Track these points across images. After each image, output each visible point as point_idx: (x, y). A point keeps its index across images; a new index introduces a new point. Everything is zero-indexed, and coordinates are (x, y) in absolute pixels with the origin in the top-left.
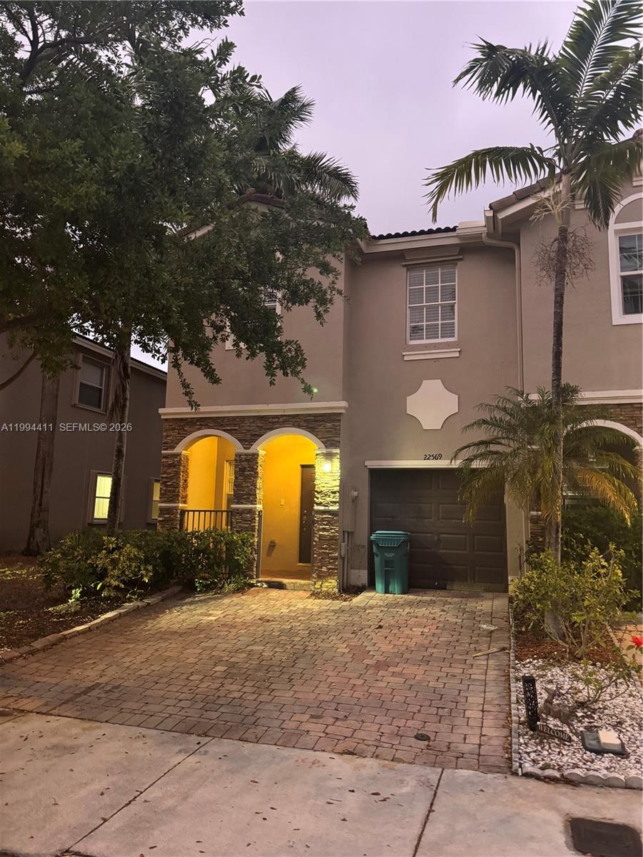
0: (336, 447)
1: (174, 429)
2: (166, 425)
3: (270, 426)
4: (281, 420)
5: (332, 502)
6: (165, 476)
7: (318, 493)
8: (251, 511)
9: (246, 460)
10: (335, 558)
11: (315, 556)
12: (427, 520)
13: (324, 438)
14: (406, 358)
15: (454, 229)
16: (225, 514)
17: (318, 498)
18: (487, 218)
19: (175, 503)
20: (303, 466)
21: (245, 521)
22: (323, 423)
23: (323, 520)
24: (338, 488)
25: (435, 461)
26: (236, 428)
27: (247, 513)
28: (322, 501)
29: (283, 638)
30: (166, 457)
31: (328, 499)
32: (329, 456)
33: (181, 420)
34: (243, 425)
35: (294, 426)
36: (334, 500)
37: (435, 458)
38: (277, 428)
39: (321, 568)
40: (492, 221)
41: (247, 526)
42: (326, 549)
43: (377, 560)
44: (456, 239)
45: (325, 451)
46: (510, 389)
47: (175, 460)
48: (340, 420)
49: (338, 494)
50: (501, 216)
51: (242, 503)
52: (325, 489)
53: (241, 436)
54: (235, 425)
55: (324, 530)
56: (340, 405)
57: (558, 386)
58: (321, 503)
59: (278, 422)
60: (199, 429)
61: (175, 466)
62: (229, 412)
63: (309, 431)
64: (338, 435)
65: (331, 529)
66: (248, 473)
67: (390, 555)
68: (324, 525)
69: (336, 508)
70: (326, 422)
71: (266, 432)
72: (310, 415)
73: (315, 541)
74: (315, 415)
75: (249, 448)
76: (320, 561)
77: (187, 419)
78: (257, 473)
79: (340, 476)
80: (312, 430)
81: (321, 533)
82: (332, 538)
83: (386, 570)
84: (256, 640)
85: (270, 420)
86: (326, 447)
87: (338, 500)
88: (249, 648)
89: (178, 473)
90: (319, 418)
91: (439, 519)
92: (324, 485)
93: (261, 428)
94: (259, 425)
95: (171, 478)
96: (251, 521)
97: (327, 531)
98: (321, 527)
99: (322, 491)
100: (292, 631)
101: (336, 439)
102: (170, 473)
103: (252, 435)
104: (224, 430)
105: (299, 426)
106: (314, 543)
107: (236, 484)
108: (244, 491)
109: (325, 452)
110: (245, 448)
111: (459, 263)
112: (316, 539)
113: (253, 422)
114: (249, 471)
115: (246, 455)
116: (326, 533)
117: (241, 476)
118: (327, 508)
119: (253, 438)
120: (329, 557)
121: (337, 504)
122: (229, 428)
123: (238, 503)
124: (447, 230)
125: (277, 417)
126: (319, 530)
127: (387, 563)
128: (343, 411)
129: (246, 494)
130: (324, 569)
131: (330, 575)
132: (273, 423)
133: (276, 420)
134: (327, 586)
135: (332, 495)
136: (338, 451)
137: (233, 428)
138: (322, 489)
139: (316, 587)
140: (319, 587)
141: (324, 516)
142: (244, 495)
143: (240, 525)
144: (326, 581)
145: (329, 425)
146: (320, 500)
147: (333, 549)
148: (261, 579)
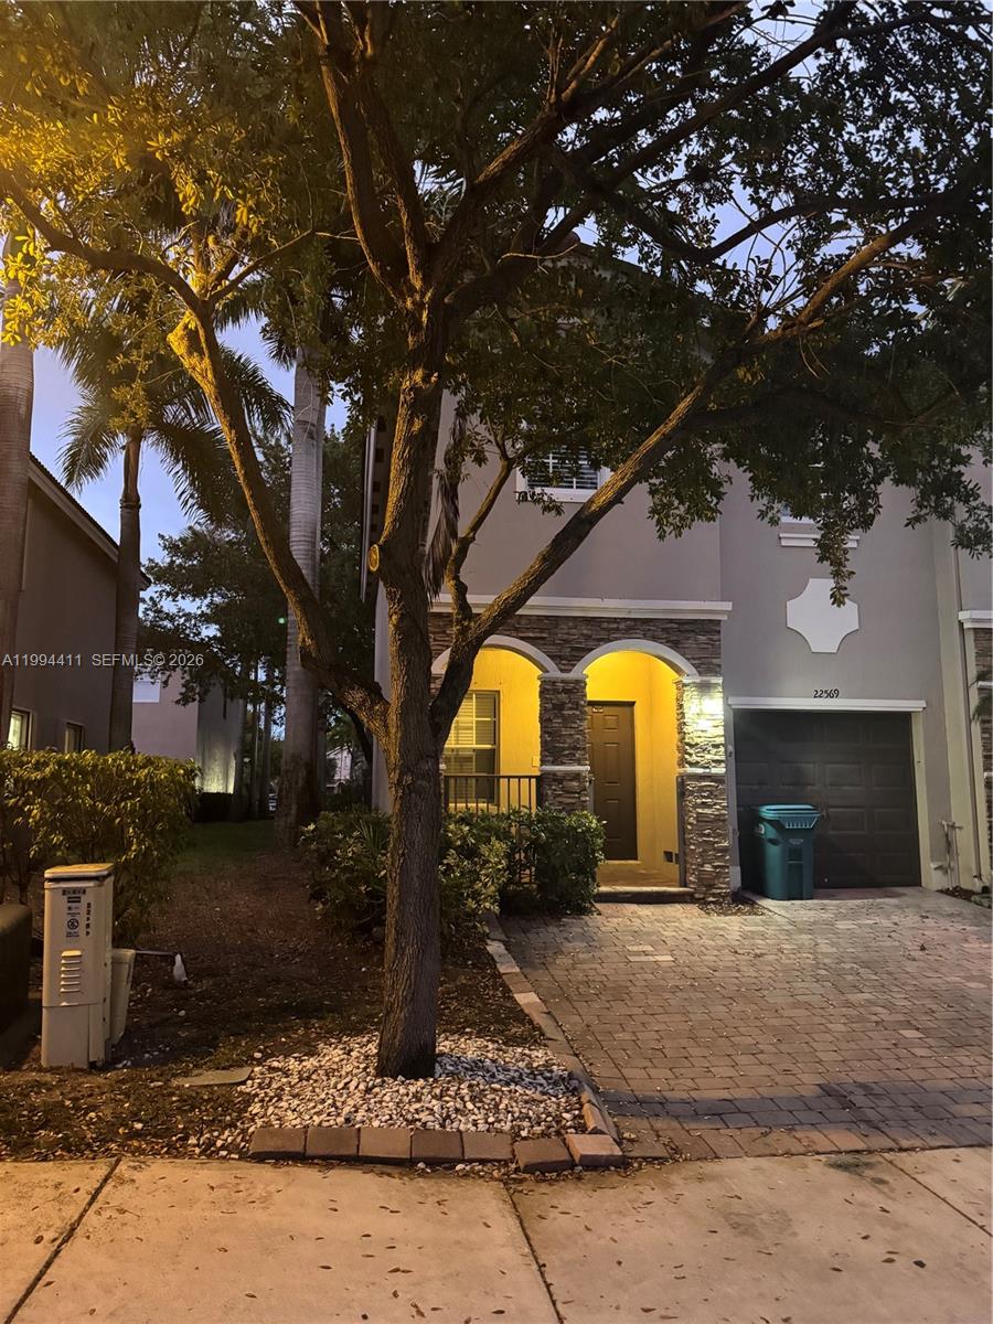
0: (716, 674)
3: (603, 635)
4: (622, 626)
5: (713, 761)
7: (691, 746)
8: (579, 777)
9: (565, 691)
10: (726, 850)
11: (692, 847)
12: (809, 787)
13: (694, 659)
14: (784, 543)
17: (690, 755)
21: (568, 792)
22: (691, 635)
23: (701, 789)
24: (723, 739)
25: (829, 700)
26: (544, 635)
27: (571, 780)
28: (699, 759)
31: (708, 757)
32: (704, 688)
34: (555, 630)
35: (645, 637)
36: (717, 758)
37: (830, 695)
38: (617, 639)
39: (702, 866)
41: (573, 801)
42: (708, 835)
45: (698, 679)
48: (719, 632)
49: (722, 749)
51: (562, 764)
52: (702, 740)
53: (553, 649)
54: (542, 631)
55: (704, 805)
56: (719, 608)
58: (698, 762)
59: (617, 629)
63: (670, 647)
64: (718, 655)
65: (715, 804)
66: (571, 712)
67: (796, 842)
68: (704, 797)
69: (721, 770)
70: (697, 634)
71: (598, 646)
72: (671, 621)
73: (691, 824)
74: (681, 622)
75: (569, 671)
76: (701, 854)
78: (586, 713)
79: (724, 721)
80: (675, 645)
81: (700, 811)
82: (719, 819)
83: (790, 865)
85: (605, 625)
86: (700, 673)
87: (723, 758)
90: (687, 627)
91: (825, 786)
92: (700, 734)
93: (588, 637)
94: (585, 632)
96: (578, 793)
97: (710, 807)
98: (698, 801)
99: (697, 744)
101: (715, 661)
103: (573, 649)
104: (522, 638)
105: (654, 638)
106: (689, 827)
107: (549, 731)
108: (563, 742)
109: (698, 681)
110: (562, 671)
112: (691, 820)
113: (575, 627)
114: (571, 709)
115: (562, 682)
116: (706, 811)
117: (556, 716)
118: (708, 770)
119: (573, 653)
120: (715, 849)
121: (723, 765)
122: (531, 635)
123: (554, 763)
125: (615, 620)
126: (696, 806)
127: (793, 853)
128: (724, 618)
129: (569, 748)
130: (708, 868)
131: (718, 876)
132: (609, 630)
133: (615, 626)
134: (714, 895)
135: (714, 751)
136: (720, 680)
137: (538, 635)
138: (698, 740)
139: (697, 896)
140: (701, 896)
141: (703, 784)
142: (564, 749)
143: (560, 799)
144: (711, 886)
145: (702, 638)
146: (694, 758)
147: (719, 835)
148: (604, 889)
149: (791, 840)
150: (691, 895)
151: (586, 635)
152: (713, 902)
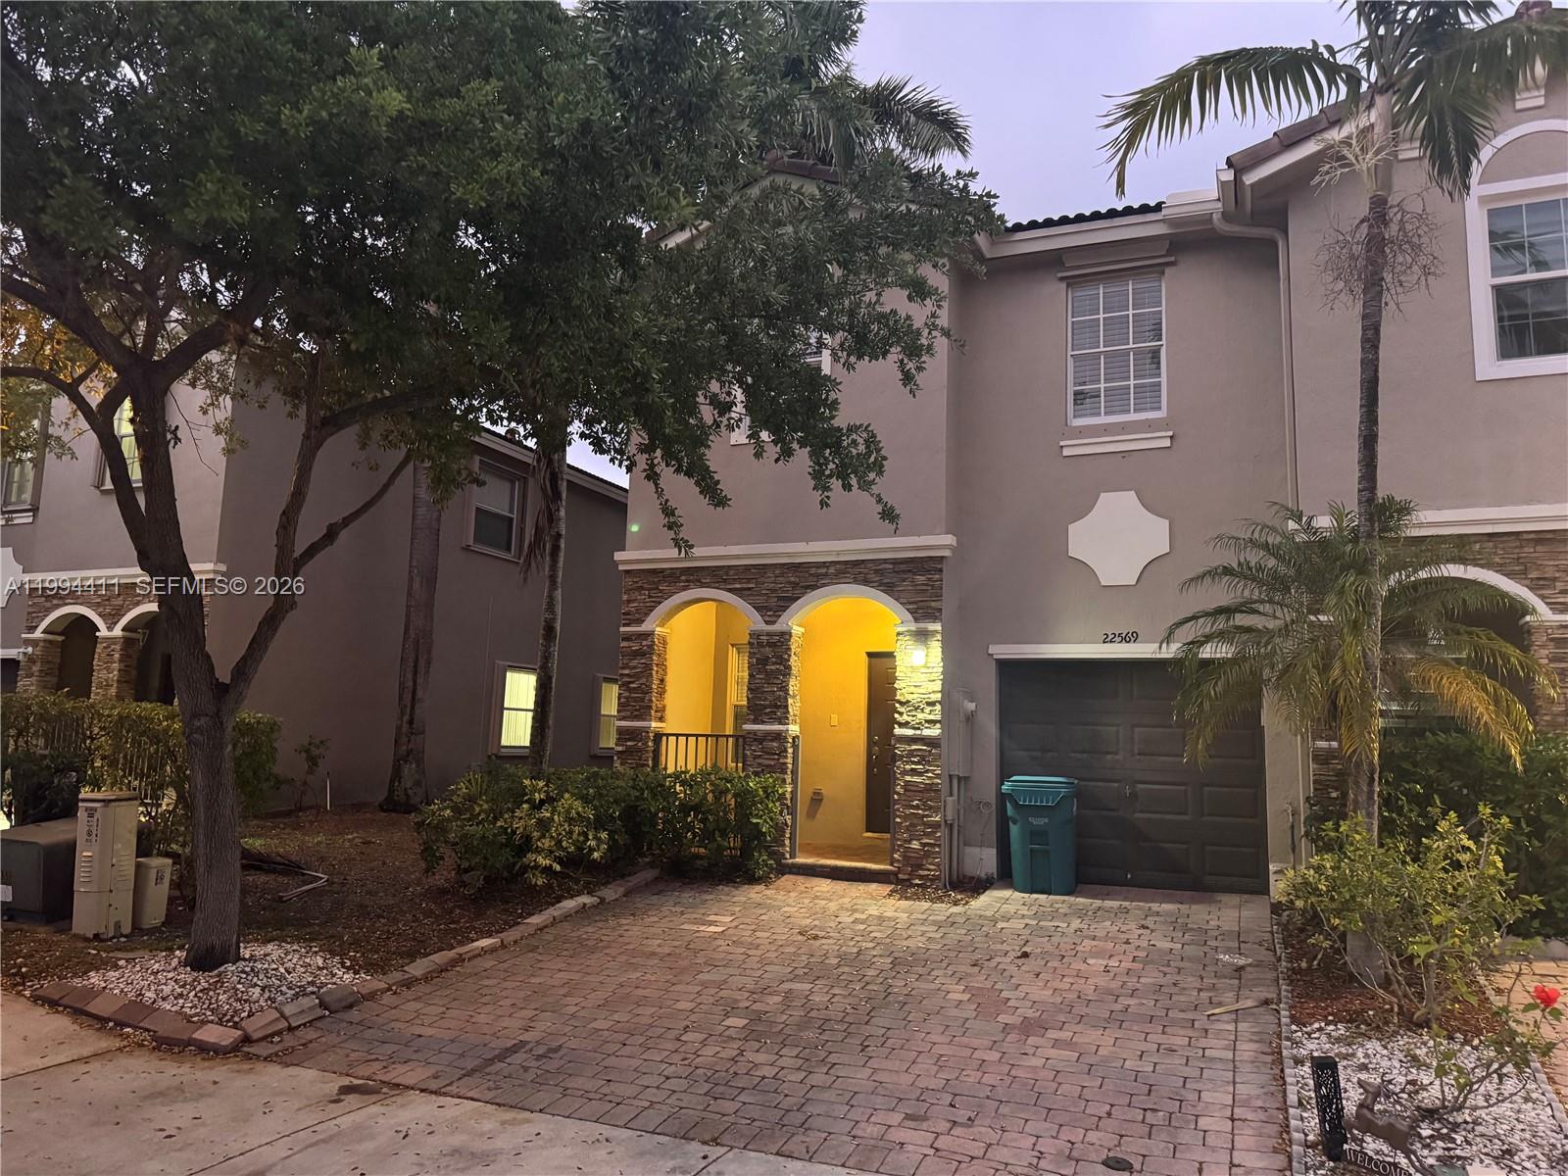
0: (934, 619)
1: (642, 588)
2: (629, 581)
3: (811, 581)
4: (832, 570)
5: (927, 721)
6: (627, 672)
7: (902, 704)
8: (779, 736)
9: (770, 644)
10: (936, 826)
11: (898, 820)
12: (1109, 757)
13: (910, 603)
14: (1066, 452)
15: (1159, 207)
16: (730, 740)
17: (901, 714)
18: (1223, 185)
19: (644, 720)
20: (870, 655)
21: (768, 754)
22: (910, 575)
23: (911, 753)
24: (939, 695)
25: (1125, 645)
26: (751, 586)
27: (772, 741)
28: (909, 719)
29: (846, 969)
30: (628, 638)
31: (921, 716)
32: (922, 636)
33: (654, 571)
34: (763, 579)
35: (856, 581)
36: (932, 717)
37: (1125, 639)
38: (824, 585)
39: (910, 842)
40: (1233, 190)
41: (772, 763)
42: (917, 807)
43: (1014, 829)
44: (1162, 224)
45: (913, 627)
46: (1276, 507)
47: (644, 643)
48: (941, 570)
49: (938, 707)
50: (1250, 179)
51: (763, 722)
52: (915, 696)
53: (760, 600)
54: (749, 581)
55: (914, 772)
56: (941, 542)
57: (1371, 500)
58: (907, 723)
59: (826, 575)
60: (685, 588)
61: (643, 654)
62: (738, 557)
63: (882, 591)
64: (939, 596)
65: (927, 771)
66: (773, 667)
67: (1040, 822)
68: (914, 763)
69: (934, 732)
70: (914, 574)
71: (804, 594)
72: (885, 561)
73: (898, 794)
74: (895, 562)
75: (774, 623)
76: (907, 829)
77: (663, 571)
78: (789, 668)
79: (942, 673)
80: (889, 589)
81: (908, 778)
82: (930, 788)
83: (1032, 850)
84: (796, 972)
85: (813, 571)
86: (916, 620)
87: (939, 717)
88: (786, 986)
89: (648, 667)
90: (903, 567)
91: (1133, 755)
92: (912, 689)
93: (795, 585)
94: (792, 579)
95: (637, 676)
96: (778, 755)
97: (920, 774)
98: (908, 767)
99: (908, 702)
100: (861, 957)
101: (933, 604)
102: (634, 668)
103: (780, 599)
104: (730, 590)
105: (866, 582)
106: (896, 797)
107: (753, 686)
108: (766, 699)
109: (914, 629)
110: (767, 623)
111: (1168, 271)
112: (898, 789)
113: (782, 575)
114: (774, 663)
115: (768, 634)
116: (916, 779)
117: (759, 672)
118: (918, 732)
119: (780, 603)
120: (924, 824)
121: (938, 725)
122: (738, 586)
123: (755, 721)
124: (1145, 209)
125: (824, 564)
126: (905, 773)
127: (1035, 835)
128: (947, 553)
129: (770, 706)
130: (915, 845)
131: (927, 855)
132: (818, 575)
133: (824, 571)
134: (921, 877)
135: (928, 709)
136: (938, 627)
137: (745, 586)
138: (909, 697)
139: (900, 876)
140: (906, 877)
141: (914, 747)
142: (765, 707)
143: (760, 761)
144: (920, 867)
145: (921, 579)
146: (905, 718)
147: (930, 808)
148: (800, 860)
149: (1032, 819)
150: (896, 874)
151: (794, 583)
152: (917, 885)
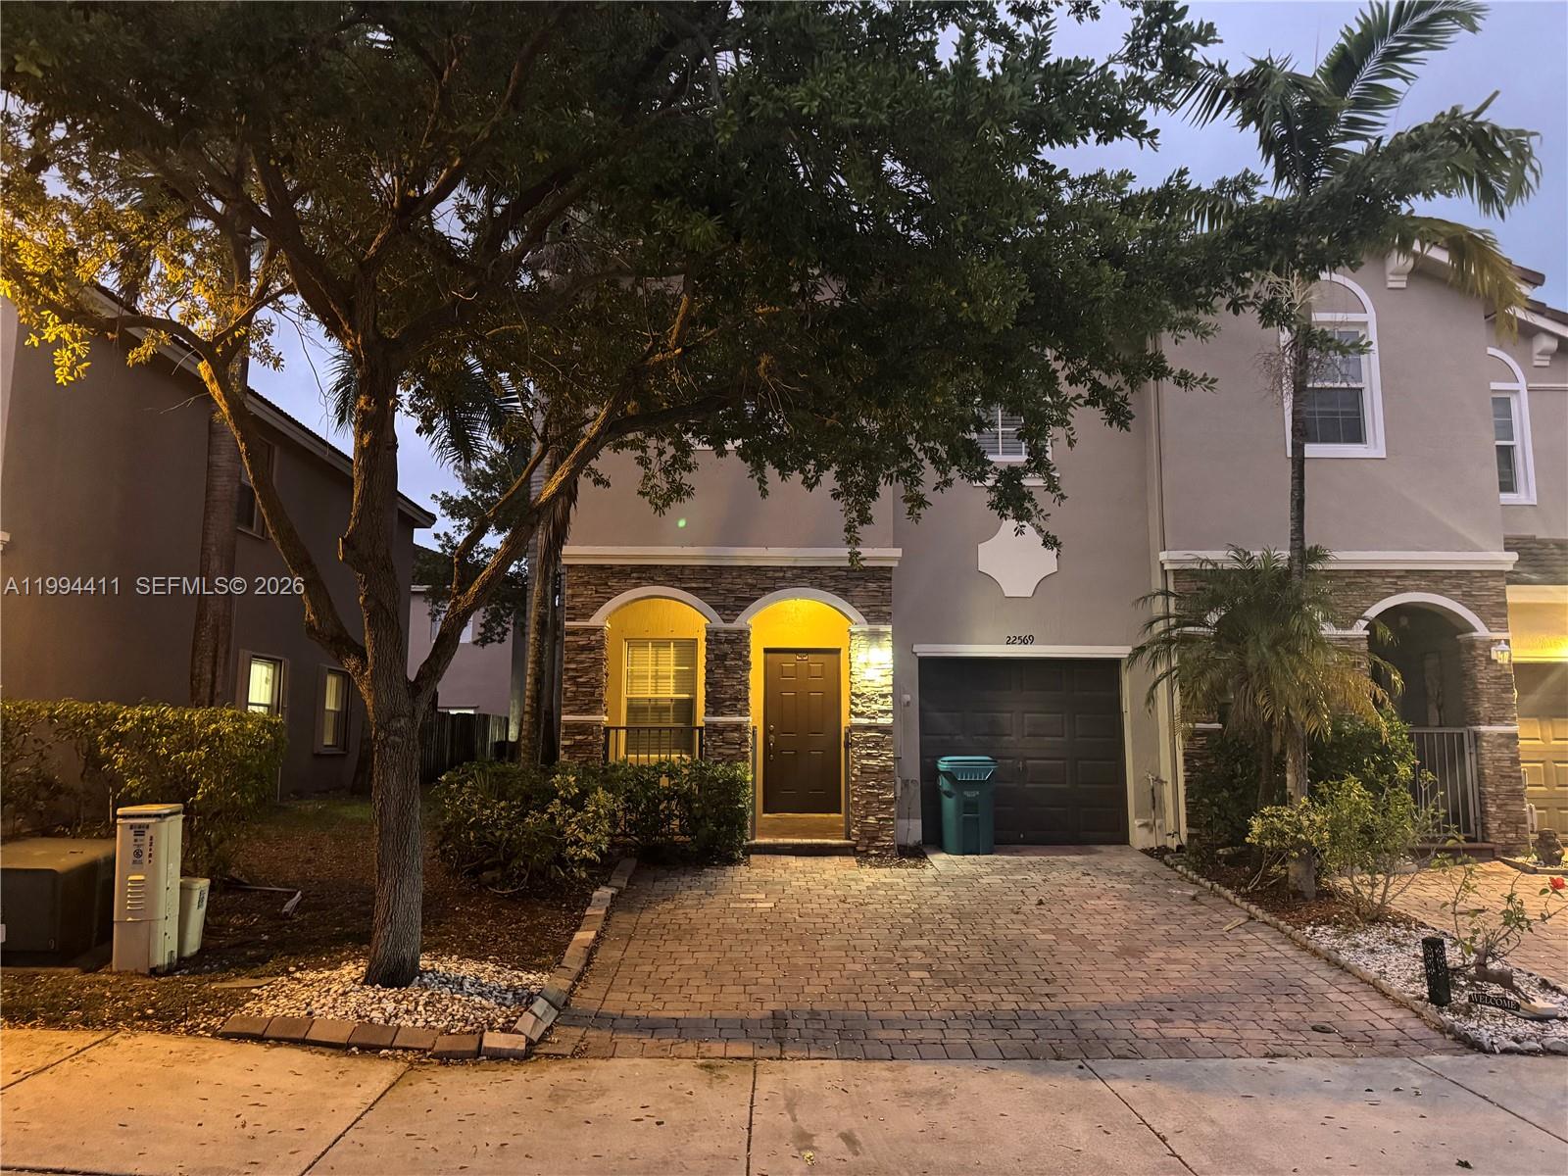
0: (886, 622)
1: (588, 583)
2: (574, 577)
3: (768, 584)
4: (789, 574)
5: (880, 711)
6: (573, 666)
7: (858, 696)
8: (739, 728)
9: (728, 641)
10: (890, 802)
11: (856, 799)
12: (1006, 738)
13: (863, 607)
17: (856, 705)
19: (594, 714)
20: (767, 651)
21: (728, 743)
22: (861, 582)
23: (867, 741)
24: (891, 688)
25: (1022, 646)
26: (707, 585)
27: (732, 731)
28: (865, 709)
30: (574, 632)
31: (875, 707)
32: (875, 636)
33: (602, 567)
34: (719, 580)
35: (812, 585)
36: (884, 708)
37: (1024, 642)
38: (782, 588)
39: (866, 817)
41: (733, 752)
42: (873, 787)
43: (949, 804)
45: (866, 628)
47: (592, 638)
48: (890, 579)
49: (890, 699)
51: (723, 714)
52: (868, 689)
53: (718, 600)
54: (706, 581)
55: (869, 756)
56: (892, 555)
58: (863, 713)
59: (784, 578)
60: (636, 586)
61: (591, 649)
62: (694, 557)
63: (837, 595)
64: (888, 603)
65: (881, 755)
66: (732, 663)
67: (971, 793)
68: (869, 748)
69: (888, 720)
70: (866, 581)
71: (761, 596)
72: (839, 568)
73: (855, 776)
75: (732, 621)
76: (864, 806)
77: (611, 567)
78: (749, 663)
79: (893, 669)
80: (844, 593)
81: (864, 762)
82: (884, 770)
83: (965, 818)
85: (770, 574)
86: (869, 622)
87: (891, 708)
89: (598, 663)
90: (856, 574)
91: (1023, 736)
92: (867, 683)
93: (752, 587)
94: (750, 581)
95: (586, 671)
96: (739, 744)
97: (875, 758)
98: (864, 752)
99: (863, 694)
101: (884, 609)
102: (582, 662)
103: (737, 599)
104: (685, 589)
105: (822, 587)
106: (853, 779)
107: (711, 681)
108: (726, 693)
110: (724, 621)
112: (855, 771)
113: (740, 576)
114: (733, 659)
115: (726, 632)
116: (871, 762)
117: (718, 667)
118: (873, 721)
119: (737, 603)
120: (879, 801)
121: (890, 715)
122: (694, 585)
123: (714, 714)
125: (781, 569)
126: (861, 757)
127: (968, 806)
128: (895, 564)
129: (730, 699)
130: (871, 820)
131: (882, 828)
132: (775, 579)
133: (781, 574)
134: (877, 848)
135: (881, 701)
136: (889, 628)
137: (702, 585)
138: (865, 690)
139: (859, 848)
140: (864, 848)
141: (869, 734)
142: (725, 700)
143: (721, 750)
144: (875, 839)
145: (872, 586)
146: (860, 709)
147: (884, 787)
148: (762, 841)
149: (965, 793)
150: (854, 847)
151: (751, 585)
152: (874, 855)
